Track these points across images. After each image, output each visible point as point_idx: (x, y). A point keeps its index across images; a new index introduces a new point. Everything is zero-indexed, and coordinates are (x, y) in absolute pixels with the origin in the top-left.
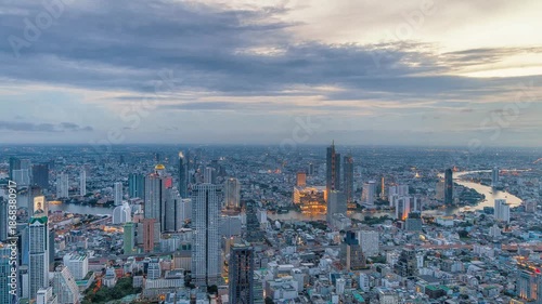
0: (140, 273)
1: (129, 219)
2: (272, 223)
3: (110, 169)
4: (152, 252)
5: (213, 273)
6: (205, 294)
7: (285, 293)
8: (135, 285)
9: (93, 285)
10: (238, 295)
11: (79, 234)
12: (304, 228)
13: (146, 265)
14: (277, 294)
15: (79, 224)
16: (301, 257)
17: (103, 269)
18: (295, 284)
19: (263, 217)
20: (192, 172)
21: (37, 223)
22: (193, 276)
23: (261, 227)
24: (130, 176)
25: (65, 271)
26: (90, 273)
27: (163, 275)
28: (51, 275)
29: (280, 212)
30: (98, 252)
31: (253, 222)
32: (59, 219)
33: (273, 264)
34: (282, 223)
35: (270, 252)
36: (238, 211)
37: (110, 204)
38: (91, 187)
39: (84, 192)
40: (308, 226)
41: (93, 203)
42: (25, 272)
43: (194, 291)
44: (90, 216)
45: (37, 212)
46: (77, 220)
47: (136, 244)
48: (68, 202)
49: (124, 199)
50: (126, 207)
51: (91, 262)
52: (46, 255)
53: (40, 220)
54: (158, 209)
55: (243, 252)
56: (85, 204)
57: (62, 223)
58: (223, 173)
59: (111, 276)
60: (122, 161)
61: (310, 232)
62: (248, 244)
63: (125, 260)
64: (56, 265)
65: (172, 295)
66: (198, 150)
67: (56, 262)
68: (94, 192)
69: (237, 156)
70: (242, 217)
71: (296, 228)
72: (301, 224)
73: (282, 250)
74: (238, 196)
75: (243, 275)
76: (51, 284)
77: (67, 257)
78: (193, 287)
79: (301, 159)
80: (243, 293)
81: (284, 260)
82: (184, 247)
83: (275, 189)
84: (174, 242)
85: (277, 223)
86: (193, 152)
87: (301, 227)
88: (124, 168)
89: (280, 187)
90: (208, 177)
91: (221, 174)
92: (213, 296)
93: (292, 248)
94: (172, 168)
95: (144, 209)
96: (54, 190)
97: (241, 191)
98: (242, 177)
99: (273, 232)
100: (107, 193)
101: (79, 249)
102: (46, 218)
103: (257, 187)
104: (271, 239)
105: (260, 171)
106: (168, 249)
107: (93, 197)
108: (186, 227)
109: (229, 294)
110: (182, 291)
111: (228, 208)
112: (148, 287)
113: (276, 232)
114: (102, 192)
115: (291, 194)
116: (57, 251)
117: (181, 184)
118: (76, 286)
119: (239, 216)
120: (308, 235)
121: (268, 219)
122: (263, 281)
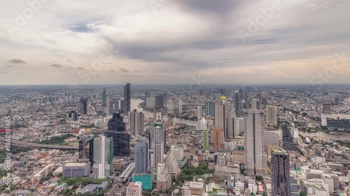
0: (212, 161)
1: (205, 128)
2: (303, 138)
3: (195, 98)
4: (219, 149)
5: (259, 167)
6: (254, 181)
7: (317, 191)
8: (210, 168)
9: (186, 165)
10: (278, 185)
11: (179, 134)
12: (331, 145)
13: (216, 157)
14: (310, 190)
15: (179, 129)
16: (330, 166)
17: (192, 156)
18: (326, 186)
19: (296, 134)
20: (243, 101)
21: (158, 127)
22: (246, 168)
23: (294, 140)
24: (206, 103)
25: (171, 155)
26: (185, 158)
27: (226, 164)
28: (165, 156)
29: (309, 131)
30: (189, 146)
31: (287, 136)
32: (169, 125)
33: (305, 168)
34: (312, 140)
35: (302, 159)
36: (276, 128)
37: (195, 119)
38: (184, 108)
39: (181, 111)
40: (335, 143)
41: (186, 118)
42: (152, 153)
43: (246, 178)
44: (184, 125)
45: (158, 121)
46: (177, 127)
47: (210, 143)
48: (173, 116)
49: (203, 116)
50: (204, 121)
51: (185, 151)
52: (162, 145)
53: (159, 125)
54: (223, 123)
55: (281, 156)
56: (181, 118)
57: (170, 128)
58: (265, 103)
59: (195, 161)
60: (201, 94)
61: (337, 147)
62: (285, 151)
63: (203, 152)
64: (167, 151)
65: (232, 178)
66: (248, 88)
67: (167, 149)
68: (186, 111)
69: (274, 92)
70: (279, 132)
71: (324, 144)
72: (329, 141)
73: (313, 159)
74: (276, 118)
75: (282, 172)
76: (165, 161)
77: (172, 147)
78: (245, 175)
79: (327, 94)
80: (282, 185)
81: (314, 166)
82: (239, 148)
83: (305, 115)
84: (232, 145)
85: (307, 139)
86: (244, 89)
87: (329, 144)
88: (202, 98)
89: (309, 113)
90: (254, 105)
91: (263, 103)
92: (260, 183)
93: (321, 158)
94: (231, 99)
95: (214, 123)
96: (166, 109)
97: (278, 115)
98: (279, 106)
99: (304, 145)
100: (194, 112)
101: (179, 143)
102: (162, 124)
103: (290, 113)
104: (303, 150)
105: (293, 102)
106: (229, 148)
107: (185, 114)
108: (240, 135)
109: (272, 184)
110: (238, 176)
111: (269, 126)
112: (217, 170)
113: (307, 145)
114: (191, 112)
115: (319, 120)
116: (167, 143)
117: (237, 109)
118: (177, 164)
119: (276, 132)
120: (335, 150)
121: (299, 135)
122: (298, 179)
